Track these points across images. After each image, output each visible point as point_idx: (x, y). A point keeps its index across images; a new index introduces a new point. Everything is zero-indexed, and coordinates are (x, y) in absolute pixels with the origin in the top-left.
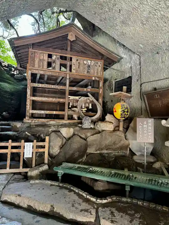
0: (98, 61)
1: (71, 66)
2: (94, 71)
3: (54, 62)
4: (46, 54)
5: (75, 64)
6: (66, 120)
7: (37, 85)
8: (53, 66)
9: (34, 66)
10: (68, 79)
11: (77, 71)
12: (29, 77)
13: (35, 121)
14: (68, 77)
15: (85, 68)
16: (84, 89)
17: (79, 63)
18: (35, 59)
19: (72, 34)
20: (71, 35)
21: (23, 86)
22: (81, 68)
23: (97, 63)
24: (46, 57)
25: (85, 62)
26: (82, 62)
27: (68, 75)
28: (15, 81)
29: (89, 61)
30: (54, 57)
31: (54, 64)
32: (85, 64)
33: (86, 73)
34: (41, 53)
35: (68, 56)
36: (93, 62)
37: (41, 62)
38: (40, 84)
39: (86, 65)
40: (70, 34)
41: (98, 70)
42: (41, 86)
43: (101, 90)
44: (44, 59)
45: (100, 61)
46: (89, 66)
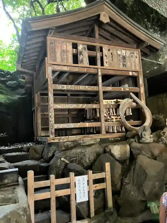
0: (134, 51)
1: (102, 58)
2: (131, 64)
3: (81, 53)
4: (69, 42)
5: (107, 55)
6: (104, 135)
7: (61, 86)
8: (81, 58)
9: (55, 60)
10: (100, 76)
11: (110, 64)
12: (50, 76)
13: (63, 140)
14: (100, 74)
15: (119, 60)
16: (121, 89)
17: (111, 53)
18: (56, 50)
19: (105, 13)
20: (104, 15)
21: (20, 95)
22: (115, 60)
23: (133, 53)
24: (70, 47)
25: (119, 52)
26: (115, 53)
27: (99, 70)
28: (8, 90)
29: (124, 52)
30: (80, 47)
31: (81, 56)
32: (119, 55)
33: (121, 66)
34: (63, 42)
35: (98, 45)
36: (128, 51)
37: (65, 54)
38: (65, 86)
39: (121, 56)
40: (102, 14)
41: (135, 62)
42: (66, 87)
43: (142, 88)
44: (68, 49)
45: (137, 51)
46: (124, 58)
